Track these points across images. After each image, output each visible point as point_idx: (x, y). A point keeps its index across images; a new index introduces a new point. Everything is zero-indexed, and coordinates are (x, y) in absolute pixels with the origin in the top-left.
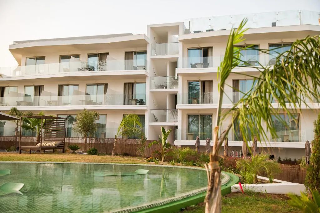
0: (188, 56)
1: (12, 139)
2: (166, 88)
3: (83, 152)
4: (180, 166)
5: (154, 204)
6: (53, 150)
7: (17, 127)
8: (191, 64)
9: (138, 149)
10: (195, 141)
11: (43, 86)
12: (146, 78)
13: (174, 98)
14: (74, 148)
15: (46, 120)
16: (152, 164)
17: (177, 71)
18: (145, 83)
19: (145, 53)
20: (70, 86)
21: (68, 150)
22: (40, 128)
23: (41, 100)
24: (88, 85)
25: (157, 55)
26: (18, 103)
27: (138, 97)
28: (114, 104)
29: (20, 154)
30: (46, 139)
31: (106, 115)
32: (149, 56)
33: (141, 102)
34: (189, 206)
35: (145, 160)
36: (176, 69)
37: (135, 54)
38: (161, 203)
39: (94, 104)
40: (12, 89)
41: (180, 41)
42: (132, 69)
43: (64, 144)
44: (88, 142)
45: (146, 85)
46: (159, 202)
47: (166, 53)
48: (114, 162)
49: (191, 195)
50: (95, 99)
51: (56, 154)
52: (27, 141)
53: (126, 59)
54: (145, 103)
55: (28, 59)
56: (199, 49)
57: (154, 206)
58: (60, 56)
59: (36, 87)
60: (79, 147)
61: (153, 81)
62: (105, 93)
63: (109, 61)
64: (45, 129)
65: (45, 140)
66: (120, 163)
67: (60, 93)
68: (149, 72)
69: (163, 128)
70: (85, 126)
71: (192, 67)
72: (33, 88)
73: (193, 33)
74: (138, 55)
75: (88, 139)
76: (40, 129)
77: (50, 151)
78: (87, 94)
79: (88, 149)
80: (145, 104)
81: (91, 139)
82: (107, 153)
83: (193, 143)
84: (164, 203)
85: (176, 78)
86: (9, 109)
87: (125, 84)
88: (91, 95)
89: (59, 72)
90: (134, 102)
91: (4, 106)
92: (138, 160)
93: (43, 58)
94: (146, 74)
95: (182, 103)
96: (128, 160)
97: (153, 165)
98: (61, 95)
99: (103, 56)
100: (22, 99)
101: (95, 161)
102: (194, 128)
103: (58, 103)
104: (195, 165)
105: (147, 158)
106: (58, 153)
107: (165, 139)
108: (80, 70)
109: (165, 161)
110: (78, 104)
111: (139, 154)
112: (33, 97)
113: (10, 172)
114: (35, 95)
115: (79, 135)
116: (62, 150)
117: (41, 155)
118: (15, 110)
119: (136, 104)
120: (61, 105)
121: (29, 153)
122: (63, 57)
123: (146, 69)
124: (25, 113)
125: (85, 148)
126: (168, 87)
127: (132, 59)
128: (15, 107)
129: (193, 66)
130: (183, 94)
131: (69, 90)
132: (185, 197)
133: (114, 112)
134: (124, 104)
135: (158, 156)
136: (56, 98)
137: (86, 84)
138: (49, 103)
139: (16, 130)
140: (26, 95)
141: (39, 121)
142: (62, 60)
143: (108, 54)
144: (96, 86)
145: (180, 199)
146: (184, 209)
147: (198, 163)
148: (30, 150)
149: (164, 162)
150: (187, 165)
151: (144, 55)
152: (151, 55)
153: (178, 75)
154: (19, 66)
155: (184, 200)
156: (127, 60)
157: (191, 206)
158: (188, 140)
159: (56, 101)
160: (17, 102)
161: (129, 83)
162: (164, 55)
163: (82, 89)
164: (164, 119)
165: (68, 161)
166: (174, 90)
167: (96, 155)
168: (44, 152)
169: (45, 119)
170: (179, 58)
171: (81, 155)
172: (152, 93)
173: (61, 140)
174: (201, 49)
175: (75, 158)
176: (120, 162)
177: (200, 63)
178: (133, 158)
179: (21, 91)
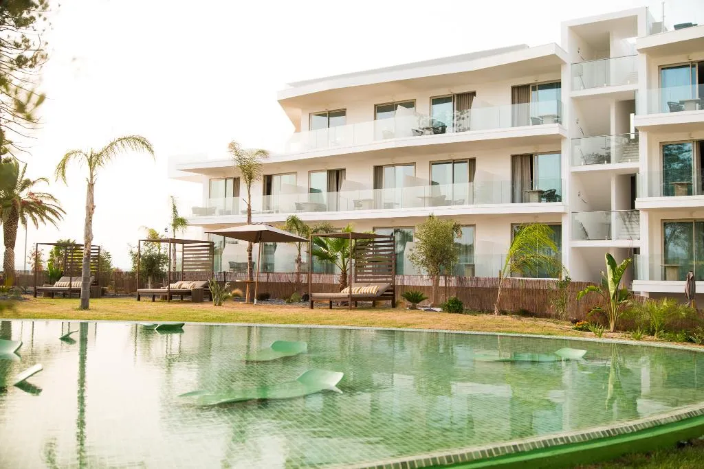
0: (662, 84)
1: (293, 280)
2: (609, 162)
3: (432, 306)
4: (654, 342)
5: (617, 429)
6: (374, 302)
7: (300, 255)
8: (669, 103)
9: (552, 301)
10: (685, 283)
11: (345, 169)
12: (562, 142)
13: (630, 183)
14: (414, 298)
15: (358, 241)
16: (589, 337)
17: (634, 121)
18: (559, 152)
19: (557, 85)
20: (399, 168)
21: (403, 301)
22: (347, 257)
23: (341, 199)
24: (433, 163)
25: (584, 88)
26: (299, 207)
27: (543, 184)
28: (491, 202)
29: (312, 310)
30: (358, 280)
31: (474, 225)
32: (566, 92)
33: (551, 196)
34: (696, 439)
35: (571, 327)
36: (632, 115)
37: (534, 89)
38: (631, 427)
39: (448, 203)
40: (286, 179)
41: (641, 51)
42: (528, 124)
43: (393, 291)
44: (442, 283)
45: (560, 157)
46: (628, 426)
47: (607, 81)
48: (502, 329)
49: (696, 413)
50: (450, 193)
51: (378, 309)
52: (321, 282)
53: (513, 103)
54: (560, 197)
55: (314, 117)
56: (688, 66)
57: (617, 433)
58: (375, 106)
59: (330, 172)
60: (424, 296)
61: (577, 148)
62: (471, 179)
63: (477, 109)
64: (357, 259)
65: (356, 282)
66: (516, 333)
67: (377, 184)
68: (567, 128)
69: (609, 256)
70: (435, 253)
71: (671, 111)
72: (325, 175)
73: (673, 29)
74: (541, 92)
75: (442, 278)
76: (346, 260)
77: (367, 304)
78: (433, 183)
79: (441, 300)
80: (560, 201)
81: (448, 278)
82: (484, 308)
83: (680, 287)
84: (638, 427)
85: (633, 137)
86: (284, 219)
87: (514, 157)
88: (440, 185)
89: (375, 139)
90: (536, 197)
91: (273, 213)
92: (554, 325)
93: (342, 113)
94: (561, 134)
95: (649, 196)
96: (532, 326)
97: (592, 340)
98: (380, 187)
99: (463, 100)
100: (305, 198)
101: (462, 326)
102: (678, 250)
103: (374, 204)
104: (691, 341)
105: (574, 322)
106: (385, 308)
107: (616, 282)
108: (418, 132)
109: (616, 329)
110: (416, 205)
111: (554, 313)
112: (325, 193)
113: (306, 347)
114: (329, 190)
115: (422, 270)
116: (390, 302)
117: (351, 312)
118: (294, 222)
119: (540, 201)
120: (380, 208)
121: (329, 307)
122: (380, 109)
123: (560, 123)
124: (312, 227)
125: (437, 298)
126: (613, 158)
127: (528, 101)
128: (293, 214)
129: (675, 107)
130: (650, 174)
131: (396, 176)
132: (685, 417)
133: (492, 220)
134: (513, 201)
135: (602, 320)
136: (370, 193)
137: (430, 162)
138: (358, 205)
139: (299, 260)
140: (312, 191)
141: (343, 242)
142: (379, 114)
143: (474, 94)
144: (451, 165)
145: (673, 421)
146: (686, 442)
147: (699, 337)
148: (331, 302)
149: (614, 332)
150: (671, 341)
151: (554, 91)
152: (572, 89)
153: (636, 130)
154: (296, 131)
155: (682, 424)
156: (516, 105)
157: (701, 438)
158: (665, 279)
159: (370, 200)
160: (296, 204)
161: (522, 156)
162: (602, 86)
163: (422, 173)
164: (606, 233)
165: (408, 325)
166: (628, 166)
167: (461, 312)
168: (356, 306)
169: (356, 239)
170: (639, 92)
171: (429, 312)
172: (577, 175)
173: (387, 282)
174: (693, 66)
175: (419, 321)
176: (515, 329)
177: (691, 99)
178: (541, 322)
179: (302, 182)
